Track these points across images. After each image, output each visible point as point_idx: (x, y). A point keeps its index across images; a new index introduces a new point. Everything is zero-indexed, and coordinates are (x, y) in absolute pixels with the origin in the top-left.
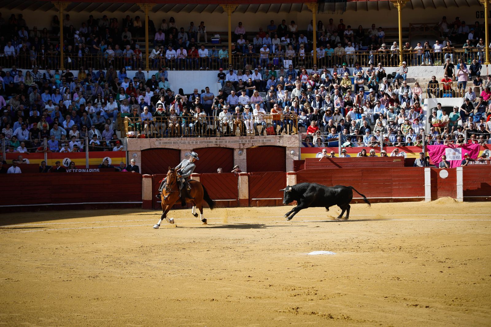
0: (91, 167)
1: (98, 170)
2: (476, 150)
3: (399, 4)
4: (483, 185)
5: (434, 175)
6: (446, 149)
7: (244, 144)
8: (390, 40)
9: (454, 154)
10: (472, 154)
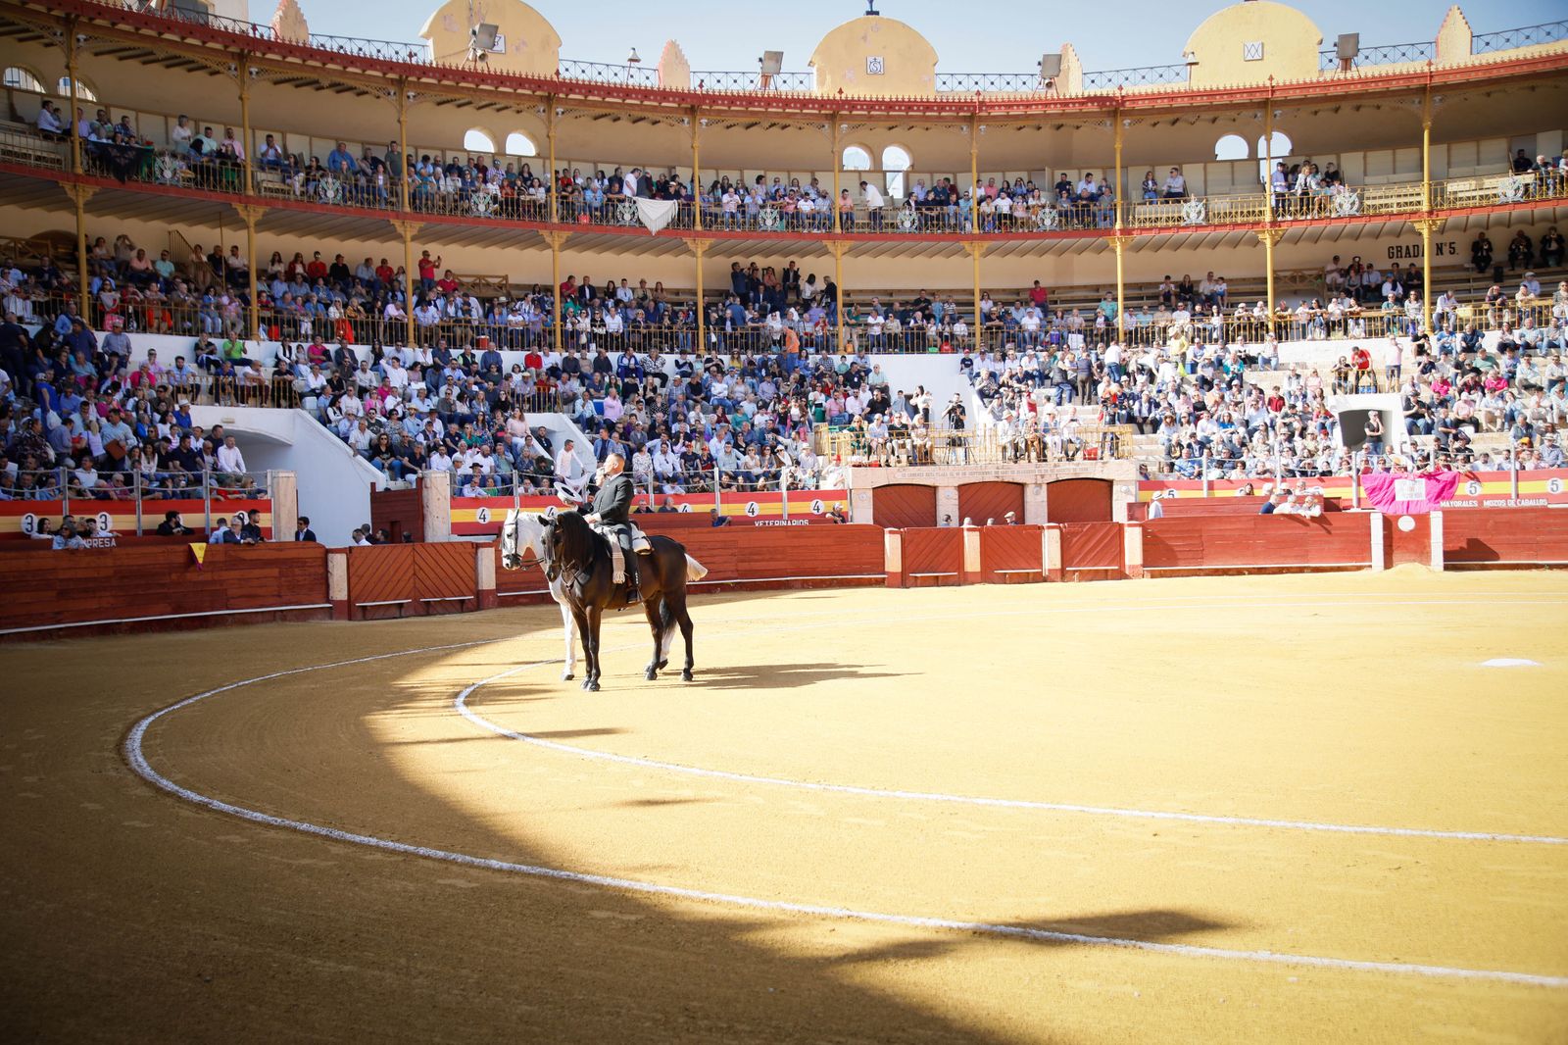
0: (792, 516)
1: (806, 522)
2: (1452, 483)
3: (1267, 236)
4: (1470, 542)
5: (1389, 524)
6: (1396, 482)
7: (1042, 476)
8: (1234, 299)
9: (1412, 489)
10: (1446, 490)
